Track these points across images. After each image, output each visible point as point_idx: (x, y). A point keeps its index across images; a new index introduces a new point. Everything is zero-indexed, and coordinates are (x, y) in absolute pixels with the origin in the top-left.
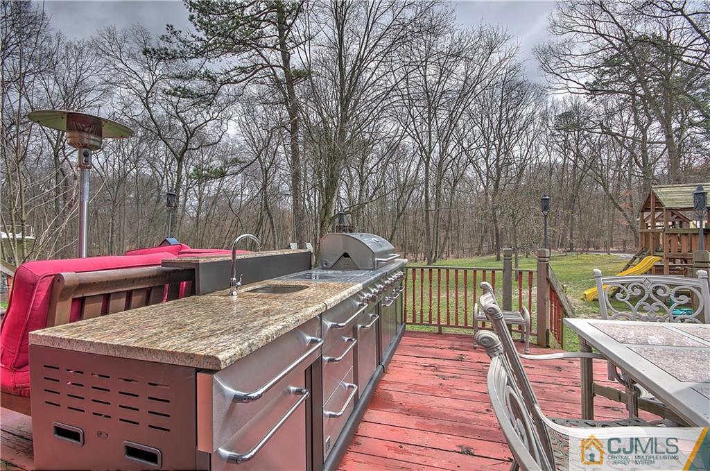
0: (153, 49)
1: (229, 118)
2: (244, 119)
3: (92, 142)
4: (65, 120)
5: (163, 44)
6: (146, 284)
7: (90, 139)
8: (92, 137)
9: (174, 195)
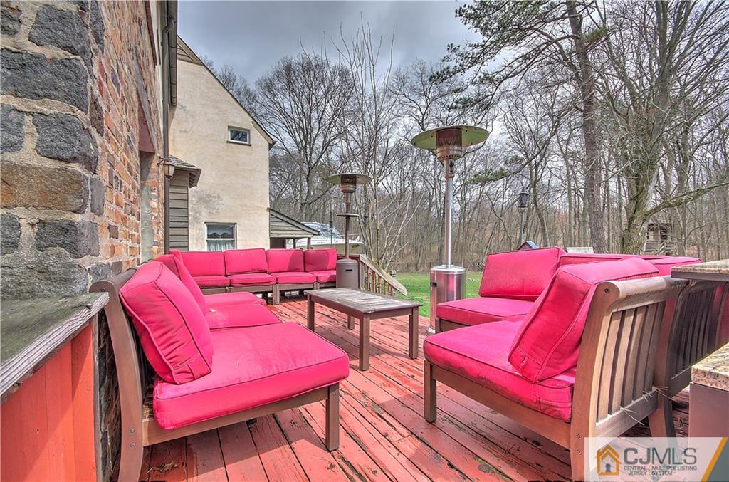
0: (437, 73)
1: (494, 119)
2: (509, 115)
3: (455, 152)
4: (434, 138)
5: (446, 64)
6: (649, 300)
7: (454, 150)
8: (456, 148)
9: (527, 194)
